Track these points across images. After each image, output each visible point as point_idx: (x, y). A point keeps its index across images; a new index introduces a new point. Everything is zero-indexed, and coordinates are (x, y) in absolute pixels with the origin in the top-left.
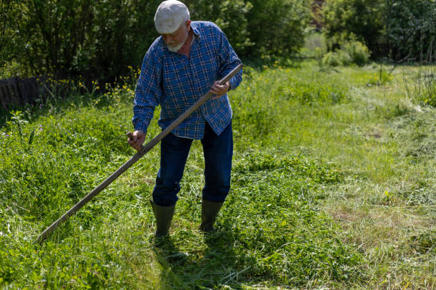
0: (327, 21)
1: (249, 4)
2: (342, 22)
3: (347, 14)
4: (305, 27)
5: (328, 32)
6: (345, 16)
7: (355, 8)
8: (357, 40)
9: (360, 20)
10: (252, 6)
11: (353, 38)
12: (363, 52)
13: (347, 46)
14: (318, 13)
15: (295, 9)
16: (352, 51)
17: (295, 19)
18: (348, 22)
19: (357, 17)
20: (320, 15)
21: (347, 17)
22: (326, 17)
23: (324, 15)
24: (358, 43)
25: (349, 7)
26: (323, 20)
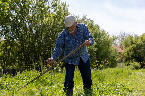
0: (124, 56)
1: (96, 48)
2: (129, 56)
3: (131, 53)
4: (117, 58)
5: (125, 60)
6: (130, 54)
7: (134, 51)
8: (135, 61)
9: (136, 55)
10: (97, 49)
11: (134, 61)
12: (138, 66)
13: (132, 63)
14: (121, 54)
15: (113, 53)
16: (134, 65)
17: (113, 56)
18: (132, 56)
19: (134, 54)
20: (122, 55)
21: (131, 54)
22: (124, 55)
23: (123, 55)
24: (136, 62)
25: (131, 51)
26: (123, 56)
